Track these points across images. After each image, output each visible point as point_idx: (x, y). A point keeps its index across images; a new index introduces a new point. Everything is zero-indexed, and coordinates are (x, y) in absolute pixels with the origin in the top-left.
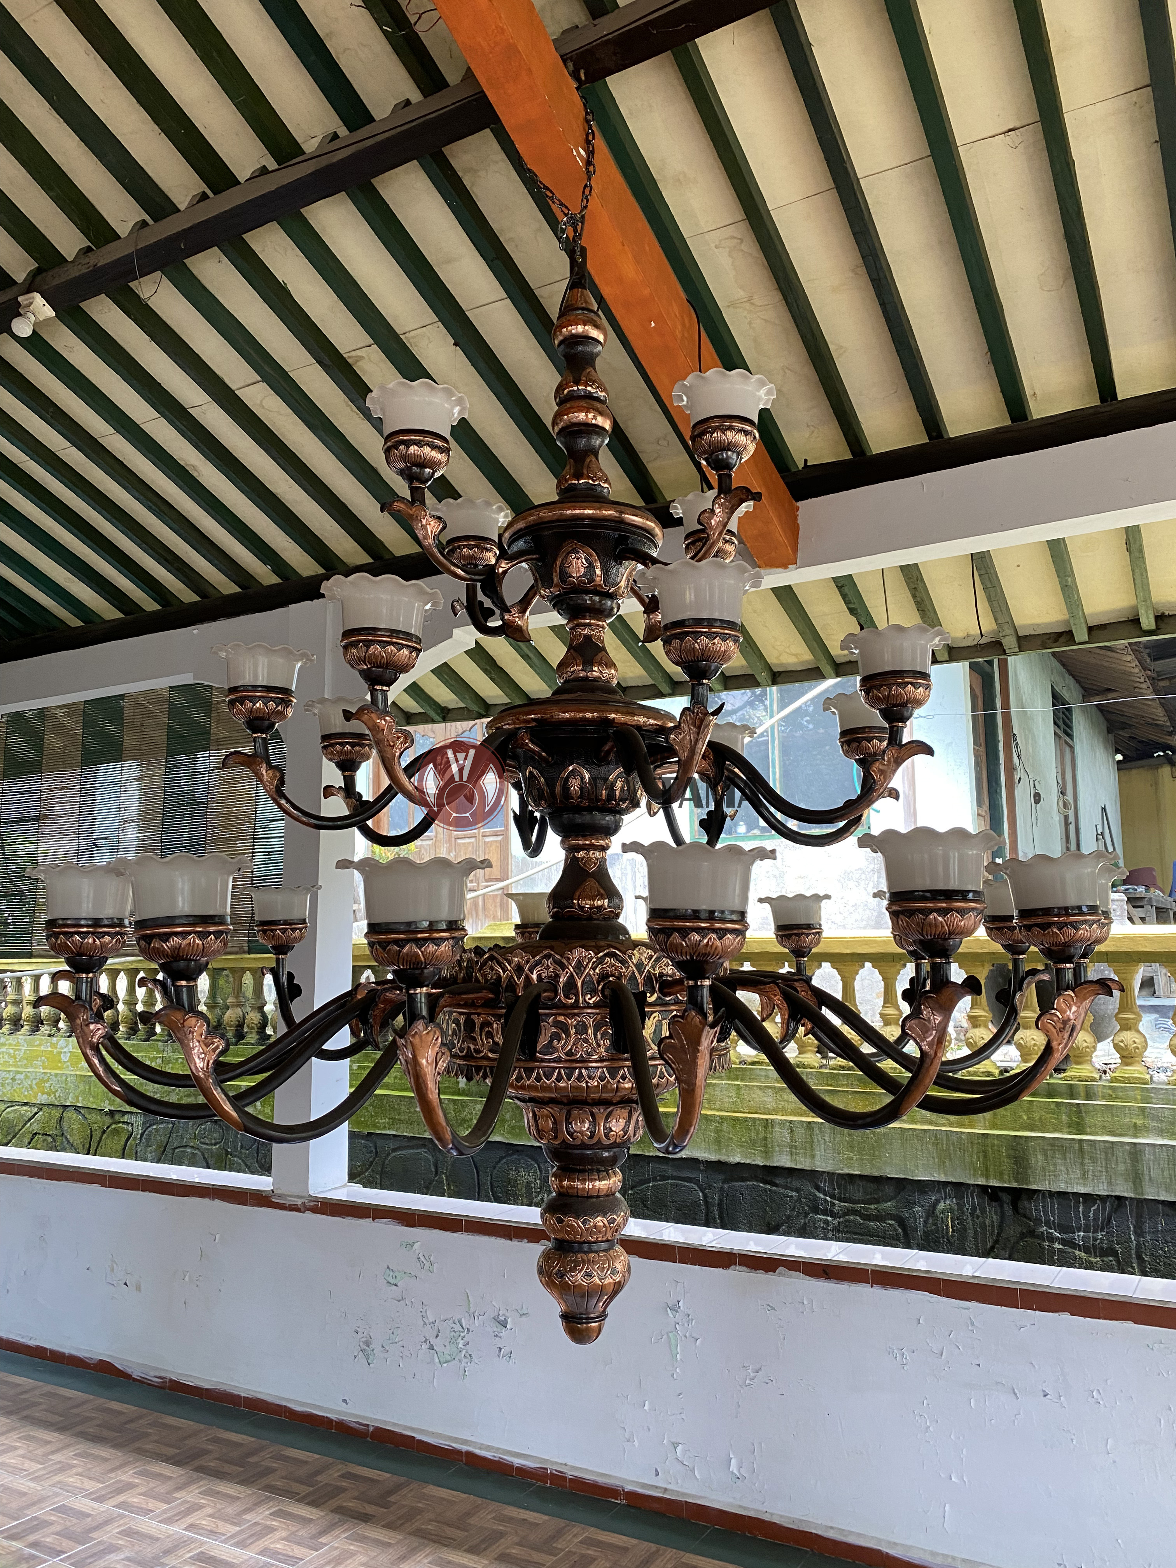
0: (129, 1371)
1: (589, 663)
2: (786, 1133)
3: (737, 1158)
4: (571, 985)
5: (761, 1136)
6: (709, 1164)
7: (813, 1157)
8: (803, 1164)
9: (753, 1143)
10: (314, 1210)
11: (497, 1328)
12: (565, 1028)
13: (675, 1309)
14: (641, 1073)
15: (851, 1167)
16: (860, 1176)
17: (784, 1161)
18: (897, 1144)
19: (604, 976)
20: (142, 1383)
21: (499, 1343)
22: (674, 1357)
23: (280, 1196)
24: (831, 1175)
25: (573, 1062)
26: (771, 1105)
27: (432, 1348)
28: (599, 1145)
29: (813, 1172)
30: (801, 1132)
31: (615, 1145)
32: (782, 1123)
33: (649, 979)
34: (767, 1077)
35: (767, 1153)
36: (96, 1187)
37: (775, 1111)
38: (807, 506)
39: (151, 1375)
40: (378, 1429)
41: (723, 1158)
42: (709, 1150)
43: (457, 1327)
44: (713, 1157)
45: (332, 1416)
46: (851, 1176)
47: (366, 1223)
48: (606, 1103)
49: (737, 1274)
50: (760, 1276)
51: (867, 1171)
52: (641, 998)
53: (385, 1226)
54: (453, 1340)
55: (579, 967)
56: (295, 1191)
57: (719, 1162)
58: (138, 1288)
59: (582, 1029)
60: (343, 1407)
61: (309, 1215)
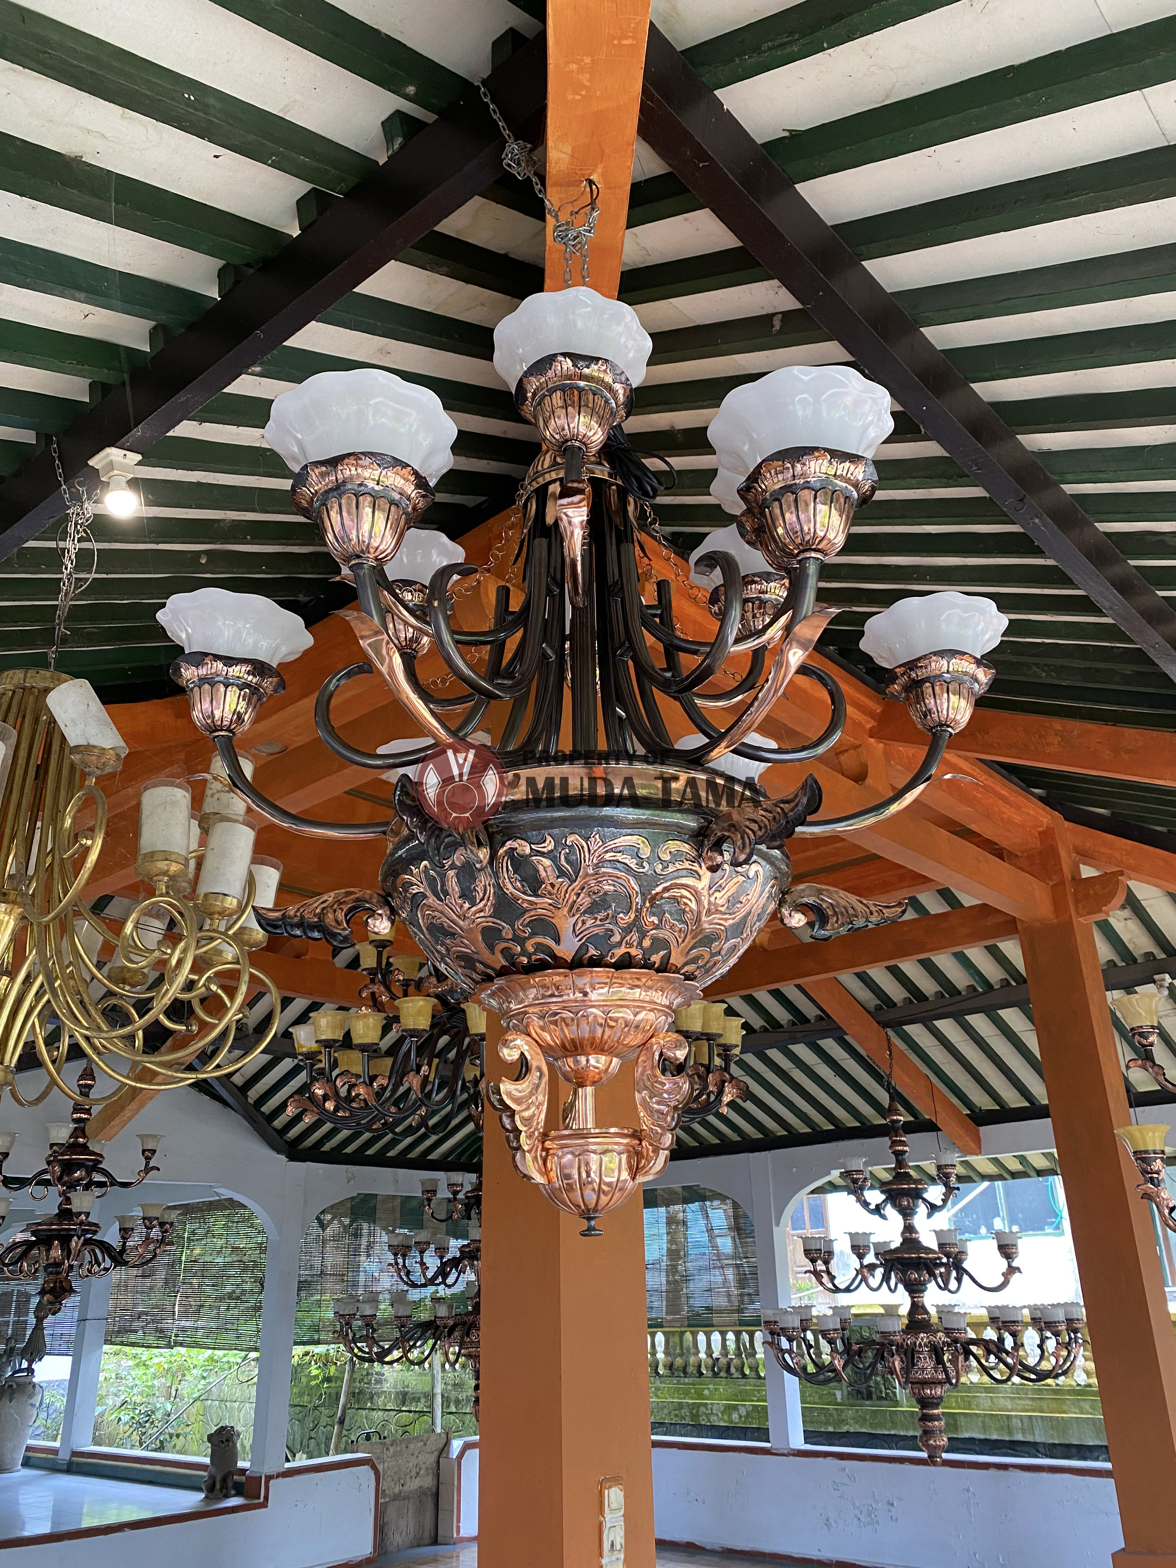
0: (704, 1546)
1: (911, 1233)
2: (1019, 1422)
3: (995, 1437)
4: (920, 1344)
5: (1006, 1423)
6: (980, 1440)
7: (1034, 1434)
8: (1030, 1438)
9: (1002, 1428)
10: (794, 1455)
11: (889, 1507)
12: (920, 1358)
13: (968, 1490)
14: (945, 1370)
15: (1053, 1438)
16: (1059, 1444)
17: (1019, 1437)
18: (1075, 1425)
19: (930, 1342)
20: (712, 1552)
21: (891, 1514)
22: (970, 1513)
23: (776, 1449)
24: (1044, 1444)
25: (923, 1369)
26: (1010, 1407)
27: (859, 1519)
28: (933, 1398)
29: (1035, 1443)
30: (1026, 1421)
31: (938, 1398)
32: (1016, 1416)
33: (943, 1342)
34: (1006, 1392)
35: (1010, 1433)
36: (675, 1450)
37: (1012, 1410)
38: (983, 1130)
39: (717, 1547)
40: (837, 1562)
41: (988, 1437)
42: (979, 1432)
43: (870, 1508)
44: (982, 1437)
45: (814, 1558)
46: (1054, 1444)
47: (821, 1460)
48: (934, 1383)
49: (992, 1472)
50: (1002, 1472)
51: (1062, 1441)
52: (942, 1349)
53: (830, 1461)
54: (869, 1515)
55: (922, 1339)
56: (783, 1446)
57: (986, 1440)
58: (704, 1502)
59: (925, 1358)
60: (818, 1553)
61: (791, 1458)
